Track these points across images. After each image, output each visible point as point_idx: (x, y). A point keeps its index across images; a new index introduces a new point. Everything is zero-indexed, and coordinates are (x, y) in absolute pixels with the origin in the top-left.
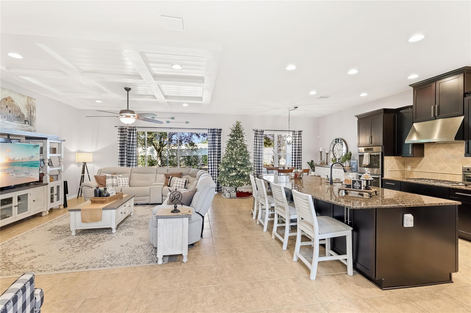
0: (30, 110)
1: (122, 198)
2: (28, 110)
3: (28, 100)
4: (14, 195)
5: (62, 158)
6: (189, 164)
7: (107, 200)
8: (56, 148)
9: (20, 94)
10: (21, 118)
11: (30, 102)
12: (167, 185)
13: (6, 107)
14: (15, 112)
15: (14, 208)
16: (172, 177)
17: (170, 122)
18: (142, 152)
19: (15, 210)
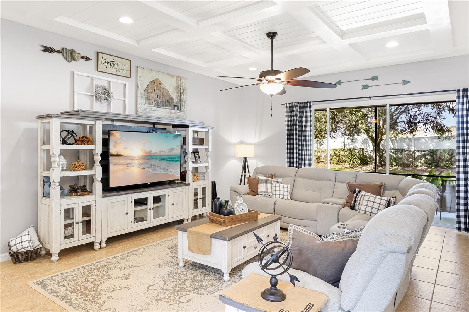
0: (179, 92)
1: (256, 219)
2: (178, 92)
3: (177, 80)
4: (149, 195)
5: (209, 152)
6: (434, 164)
7: (226, 221)
8: (203, 138)
9: (169, 74)
10: (169, 103)
11: (179, 82)
12: (349, 205)
13: (153, 91)
14: (163, 96)
15: (149, 211)
16: (359, 192)
17: (368, 86)
18: (351, 144)
19: (150, 214)
